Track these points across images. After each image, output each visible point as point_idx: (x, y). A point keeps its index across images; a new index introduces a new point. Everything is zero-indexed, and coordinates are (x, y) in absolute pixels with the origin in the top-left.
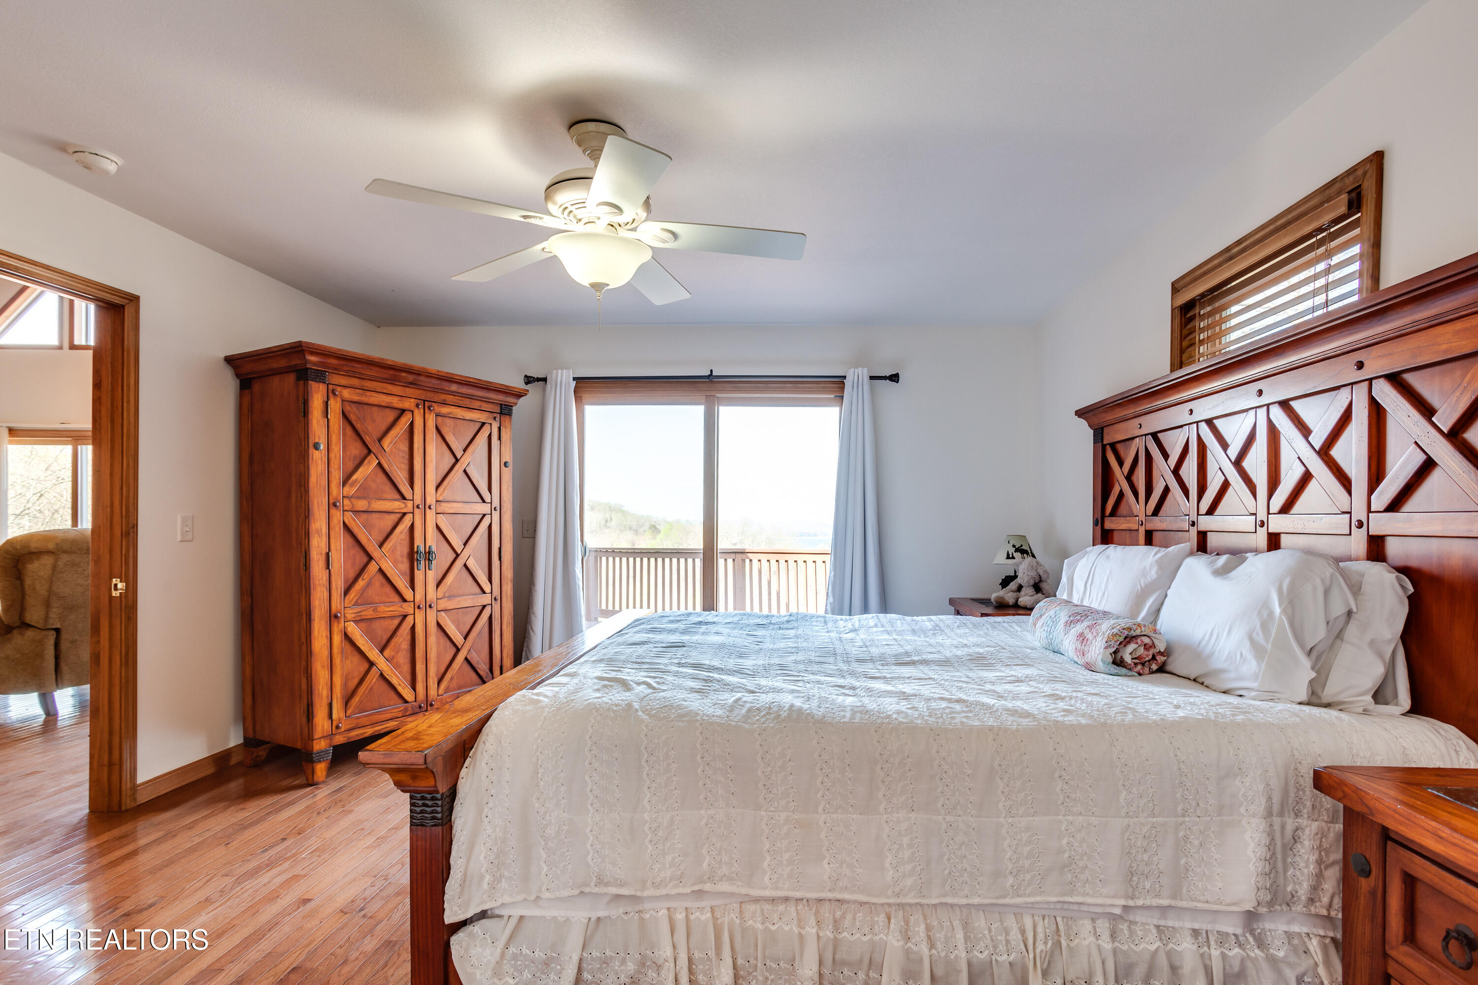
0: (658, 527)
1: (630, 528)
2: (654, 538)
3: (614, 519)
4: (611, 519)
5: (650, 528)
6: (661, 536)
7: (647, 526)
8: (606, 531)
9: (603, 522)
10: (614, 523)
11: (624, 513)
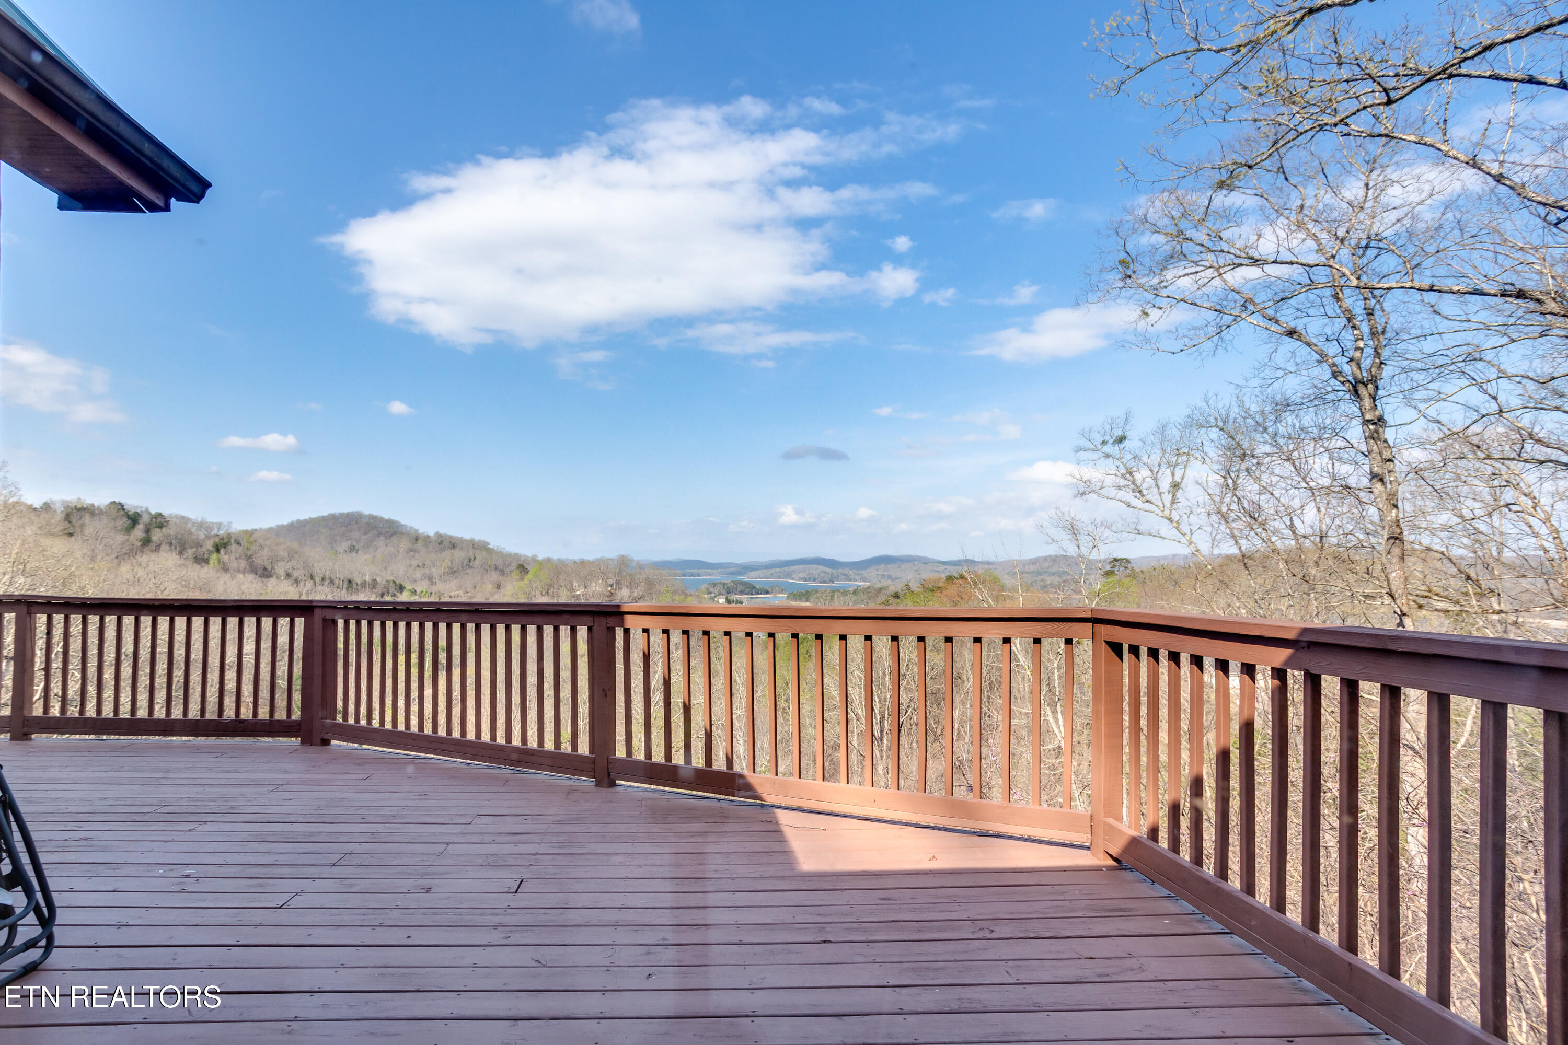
0: (526, 566)
1: (496, 568)
2: (522, 579)
3: (478, 558)
4: (475, 558)
5: (518, 568)
6: (529, 576)
7: (514, 565)
8: (468, 571)
9: (466, 562)
10: (477, 562)
11: (490, 551)
